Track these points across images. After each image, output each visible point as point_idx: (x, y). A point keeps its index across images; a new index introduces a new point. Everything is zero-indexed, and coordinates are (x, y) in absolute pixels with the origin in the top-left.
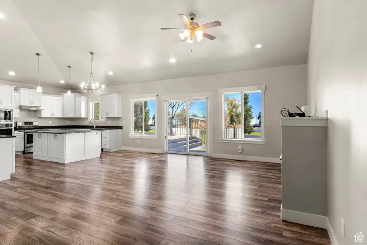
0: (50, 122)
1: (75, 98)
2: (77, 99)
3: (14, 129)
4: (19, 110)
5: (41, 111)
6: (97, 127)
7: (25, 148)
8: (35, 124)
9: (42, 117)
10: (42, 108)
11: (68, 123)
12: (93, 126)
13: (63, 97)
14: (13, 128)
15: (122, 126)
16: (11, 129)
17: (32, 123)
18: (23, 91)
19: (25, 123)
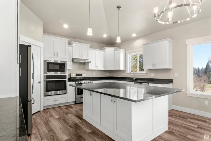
0: (95, 74)
1: (115, 51)
2: (116, 52)
3: (67, 81)
4: (72, 63)
5: (88, 63)
6: (136, 79)
7: (76, 98)
8: (84, 75)
9: (89, 69)
10: (89, 61)
11: (107, 75)
12: (132, 79)
13: (105, 51)
14: (67, 79)
15: (172, 80)
16: (65, 80)
17: (81, 75)
18: (75, 44)
19: (77, 75)
